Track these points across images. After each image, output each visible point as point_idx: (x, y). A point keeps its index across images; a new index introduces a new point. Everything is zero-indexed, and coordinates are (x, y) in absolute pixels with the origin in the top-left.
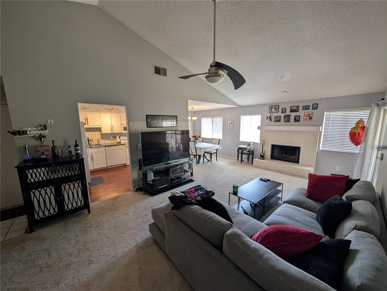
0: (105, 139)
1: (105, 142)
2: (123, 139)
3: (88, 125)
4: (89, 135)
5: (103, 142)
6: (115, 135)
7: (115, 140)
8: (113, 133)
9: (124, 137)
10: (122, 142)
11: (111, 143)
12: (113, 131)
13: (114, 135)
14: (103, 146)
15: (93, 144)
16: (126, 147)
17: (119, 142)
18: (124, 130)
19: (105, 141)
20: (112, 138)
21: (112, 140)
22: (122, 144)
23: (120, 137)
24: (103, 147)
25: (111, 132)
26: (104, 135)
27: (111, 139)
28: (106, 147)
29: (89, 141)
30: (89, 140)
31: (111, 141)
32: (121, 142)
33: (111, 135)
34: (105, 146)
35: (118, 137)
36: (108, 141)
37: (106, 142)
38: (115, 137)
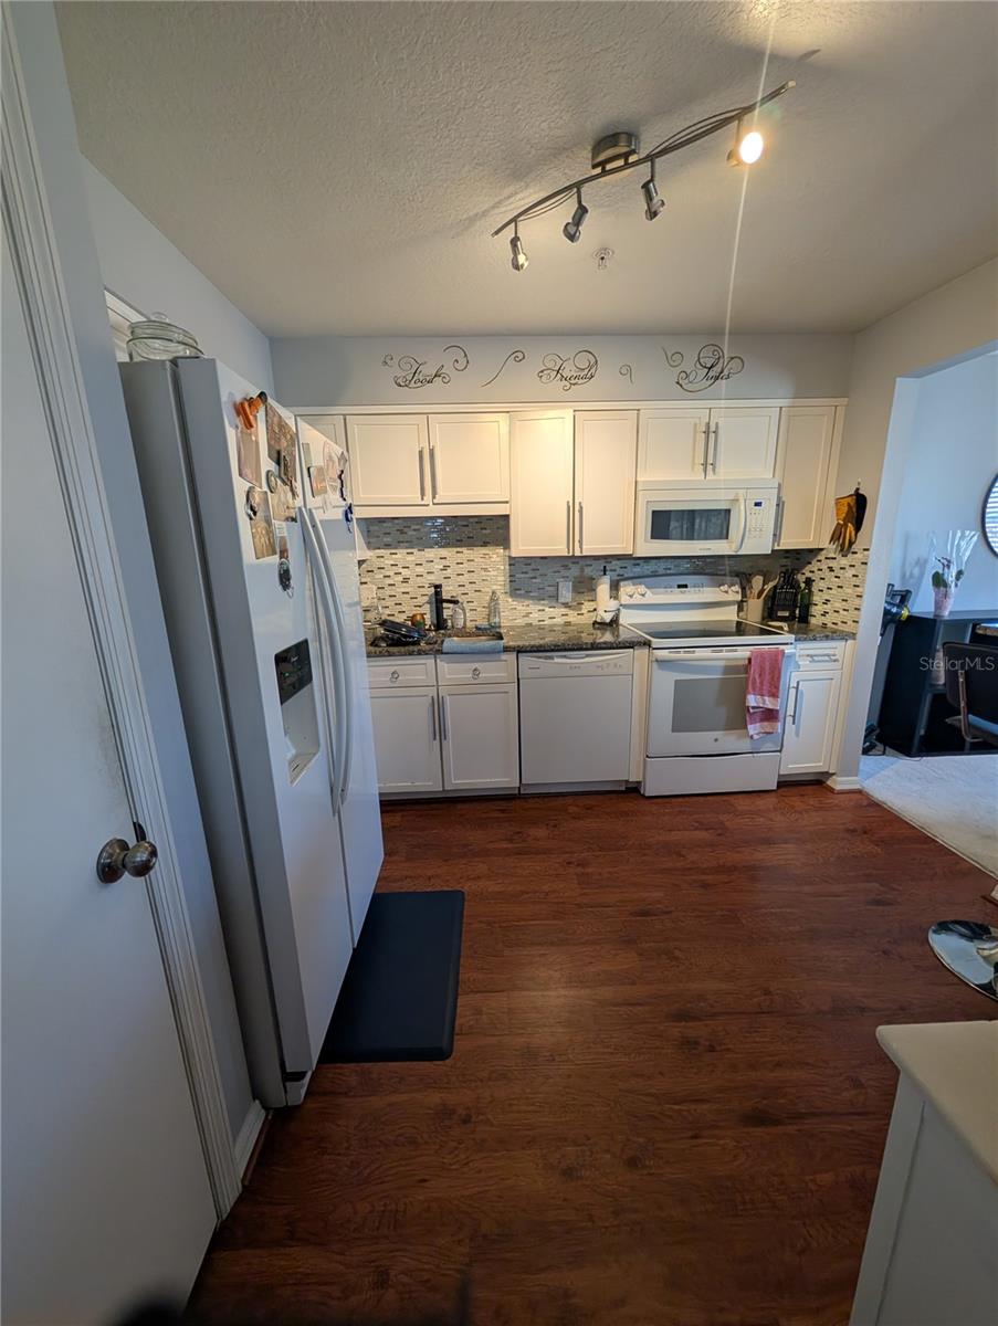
0: (527, 595)
1: (528, 615)
2: (637, 600)
3: (434, 497)
4: (446, 568)
5: (520, 615)
6: (588, 571)
7: (587, 606)
8: (577, 553)
9: (642, 589)
10: (627, 618)
11: (559, 620)
12: (581, 542)
13: (582, 570)
14: (507, 649)
15: (464, 627)
16: (655, 665)
17: (608, 621)
18: (653, 537)
19: (528, 610)
20: (566, 594)
21: (566, 605)
22: (624, 635)
23: (615, 587)
24: (504, 656)
25: (564, 546)
26: (526, 573)
27: (562, 600)
28: (525, 660)
29: (445, 605)
30: (445, 596)
31: (564, 611)
32: (621, 621)
33: (563, 573)
34: (520, 651)
35: (603, 588)
36: (547, 609)
37: (535, 617)
38: (585, 587)
